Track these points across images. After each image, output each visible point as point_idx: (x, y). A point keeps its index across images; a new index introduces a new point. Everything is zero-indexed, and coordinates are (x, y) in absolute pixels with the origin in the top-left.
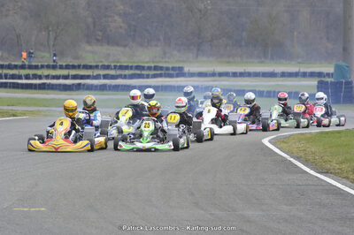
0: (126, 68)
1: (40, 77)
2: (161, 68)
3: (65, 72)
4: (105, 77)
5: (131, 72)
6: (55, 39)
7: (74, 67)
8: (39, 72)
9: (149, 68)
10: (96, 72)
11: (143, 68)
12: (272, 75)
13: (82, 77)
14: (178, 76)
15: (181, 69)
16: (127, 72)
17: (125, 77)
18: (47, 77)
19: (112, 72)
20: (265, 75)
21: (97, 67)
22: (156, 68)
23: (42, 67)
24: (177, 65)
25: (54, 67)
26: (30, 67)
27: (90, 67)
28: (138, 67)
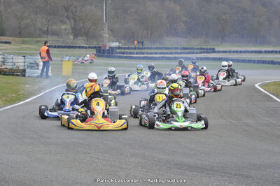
0: (186, 49)
1: (143, 54)
2: (204, 49)
3: (156, 51)
4: (176, 53)
5: (189, 51)
6: (151, 34)
7: (160, 48)
8: (143, 51)
9: (198, 49)
10: (171, 51)
11: (194, 49)
12: (260, 52)
13: (164, 53)
14: (212, 53)
15: (214, 49)
16: (187, 51)
17: (185, 53)
18: (147, 53)
19: (179, 51)
20: (256, 52)
21: (171, 48)
22: (201, 49)
23: (145, 48)
24: (212, 47)
25: (150, 48)
26: (139, 48)
27: (168, 48)
28: (192, 48)
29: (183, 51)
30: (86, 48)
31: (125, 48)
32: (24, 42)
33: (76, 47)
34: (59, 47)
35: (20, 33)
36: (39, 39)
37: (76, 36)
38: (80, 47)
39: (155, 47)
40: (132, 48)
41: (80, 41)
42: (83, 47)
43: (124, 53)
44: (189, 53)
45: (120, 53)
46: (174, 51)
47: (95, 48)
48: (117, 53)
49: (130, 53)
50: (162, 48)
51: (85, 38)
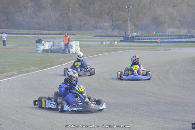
0: (177, 36)
1: (151, 39)
2: (187, 36)
4: (170, 38)
7: (161, 36)
8: (151, 38)
9: (184, 36)
10: (167, 37)
13: (163, 39)
14: (192, 38)
15: (193, 36)
18: (153, 39)
19: (172, 37)
24: (192, 34)
25: (156, 36)
28: (181, 36)
29: (175, 37)
30: (118, 36)
31: (141, 36)
32: (83, 34)
33: (112, 36)
34: (102, 36)
35: (81, 29)
36: (91, 32)
37: (113, 30)
38: (114, 36)
39: (159, 35)
40: (145, 36)
41: (116, 33)
42: (116, 36)
43: (139, 39)
44: (178, 38)
46: (169, 37)
47: (123, 36)
48: (136, 39)
49: (144, 39)
50: (163, 36)
51: (118, 30)
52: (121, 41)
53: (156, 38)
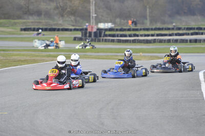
1: (137, 36)
3: (152, 32)
7: (159, 29)
8: (137, 33)
10: (171, 32)
13: (162, 35)
16: (190, 31)
17: (188, 34)
18: (141, 36)
19: (181, 32)
23: (141, 30)
25: (148, 30)
26: (134, 30)
29: (188, 32)
30: (71, 30)
31: (117, 30)
33: (59, 30)
39: (154, 27)
40: (125, 30)
41: (67, 23)
42: (66, 30)
43: (113, 36)
45: (110, 35)
47: (81, 30)
48: (106, 35)
49: (121, 36)
50: (162, 29)
51: (73, 18)
52: (75, 39)
53: (146, 33)
